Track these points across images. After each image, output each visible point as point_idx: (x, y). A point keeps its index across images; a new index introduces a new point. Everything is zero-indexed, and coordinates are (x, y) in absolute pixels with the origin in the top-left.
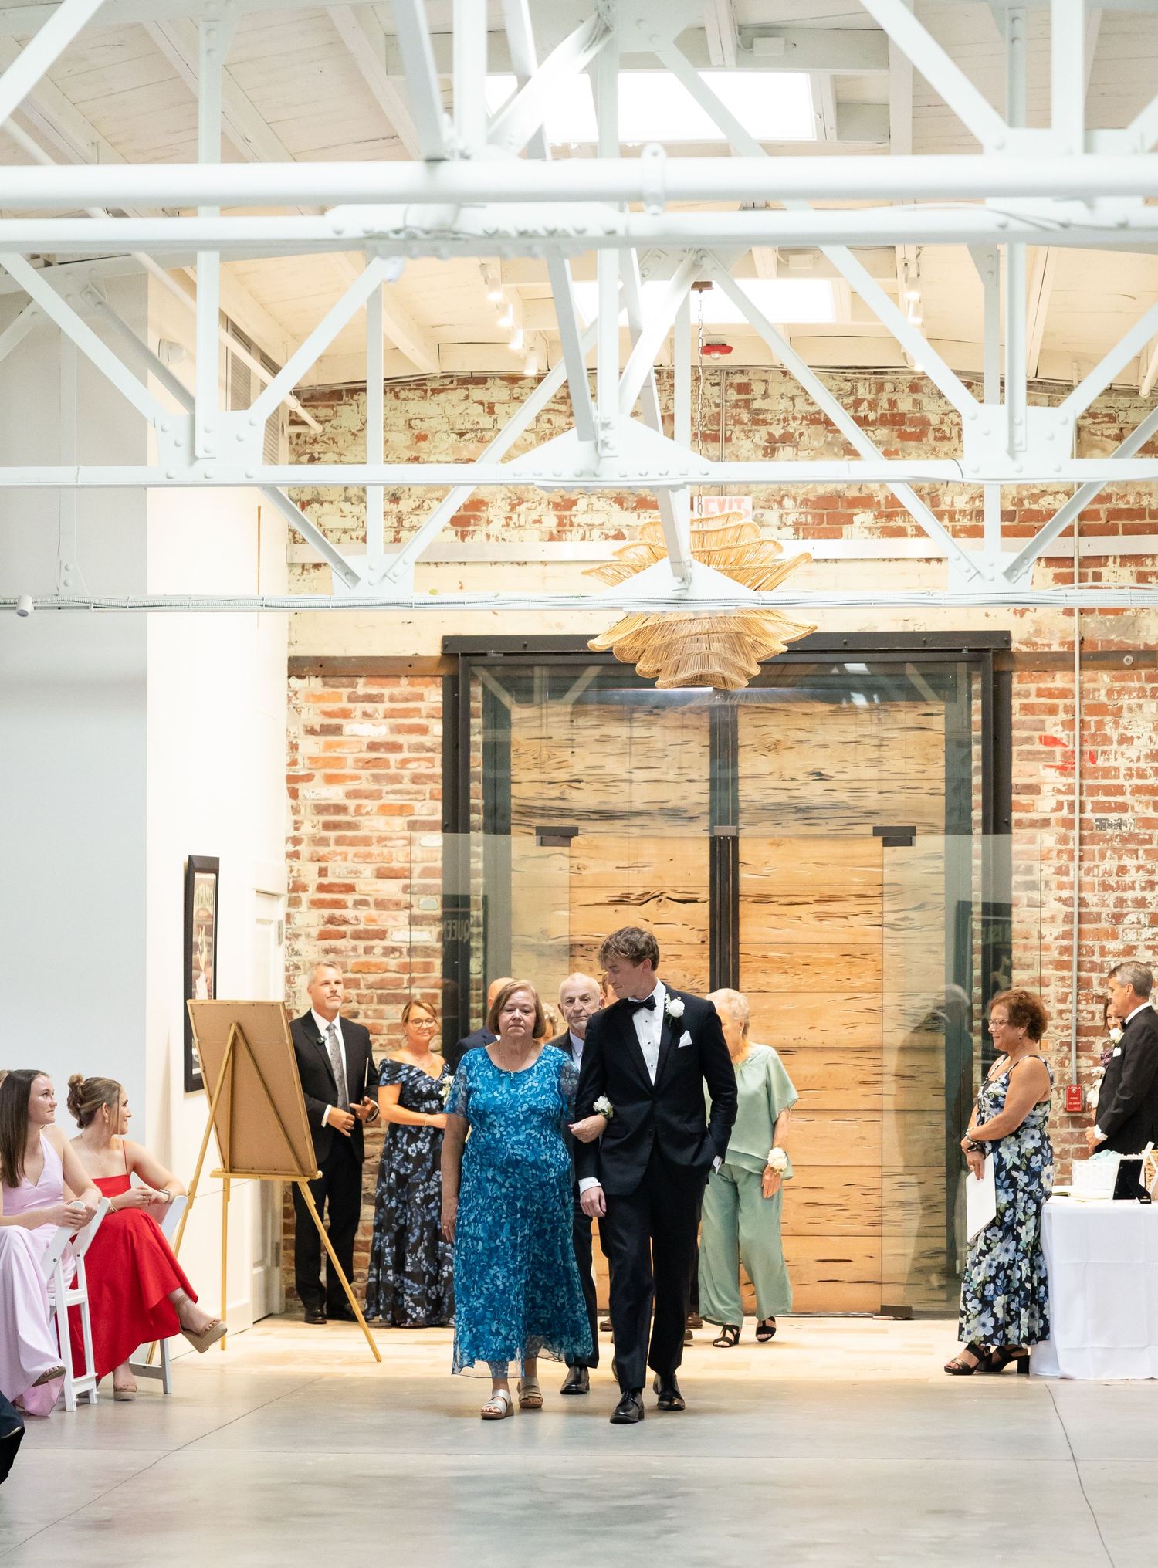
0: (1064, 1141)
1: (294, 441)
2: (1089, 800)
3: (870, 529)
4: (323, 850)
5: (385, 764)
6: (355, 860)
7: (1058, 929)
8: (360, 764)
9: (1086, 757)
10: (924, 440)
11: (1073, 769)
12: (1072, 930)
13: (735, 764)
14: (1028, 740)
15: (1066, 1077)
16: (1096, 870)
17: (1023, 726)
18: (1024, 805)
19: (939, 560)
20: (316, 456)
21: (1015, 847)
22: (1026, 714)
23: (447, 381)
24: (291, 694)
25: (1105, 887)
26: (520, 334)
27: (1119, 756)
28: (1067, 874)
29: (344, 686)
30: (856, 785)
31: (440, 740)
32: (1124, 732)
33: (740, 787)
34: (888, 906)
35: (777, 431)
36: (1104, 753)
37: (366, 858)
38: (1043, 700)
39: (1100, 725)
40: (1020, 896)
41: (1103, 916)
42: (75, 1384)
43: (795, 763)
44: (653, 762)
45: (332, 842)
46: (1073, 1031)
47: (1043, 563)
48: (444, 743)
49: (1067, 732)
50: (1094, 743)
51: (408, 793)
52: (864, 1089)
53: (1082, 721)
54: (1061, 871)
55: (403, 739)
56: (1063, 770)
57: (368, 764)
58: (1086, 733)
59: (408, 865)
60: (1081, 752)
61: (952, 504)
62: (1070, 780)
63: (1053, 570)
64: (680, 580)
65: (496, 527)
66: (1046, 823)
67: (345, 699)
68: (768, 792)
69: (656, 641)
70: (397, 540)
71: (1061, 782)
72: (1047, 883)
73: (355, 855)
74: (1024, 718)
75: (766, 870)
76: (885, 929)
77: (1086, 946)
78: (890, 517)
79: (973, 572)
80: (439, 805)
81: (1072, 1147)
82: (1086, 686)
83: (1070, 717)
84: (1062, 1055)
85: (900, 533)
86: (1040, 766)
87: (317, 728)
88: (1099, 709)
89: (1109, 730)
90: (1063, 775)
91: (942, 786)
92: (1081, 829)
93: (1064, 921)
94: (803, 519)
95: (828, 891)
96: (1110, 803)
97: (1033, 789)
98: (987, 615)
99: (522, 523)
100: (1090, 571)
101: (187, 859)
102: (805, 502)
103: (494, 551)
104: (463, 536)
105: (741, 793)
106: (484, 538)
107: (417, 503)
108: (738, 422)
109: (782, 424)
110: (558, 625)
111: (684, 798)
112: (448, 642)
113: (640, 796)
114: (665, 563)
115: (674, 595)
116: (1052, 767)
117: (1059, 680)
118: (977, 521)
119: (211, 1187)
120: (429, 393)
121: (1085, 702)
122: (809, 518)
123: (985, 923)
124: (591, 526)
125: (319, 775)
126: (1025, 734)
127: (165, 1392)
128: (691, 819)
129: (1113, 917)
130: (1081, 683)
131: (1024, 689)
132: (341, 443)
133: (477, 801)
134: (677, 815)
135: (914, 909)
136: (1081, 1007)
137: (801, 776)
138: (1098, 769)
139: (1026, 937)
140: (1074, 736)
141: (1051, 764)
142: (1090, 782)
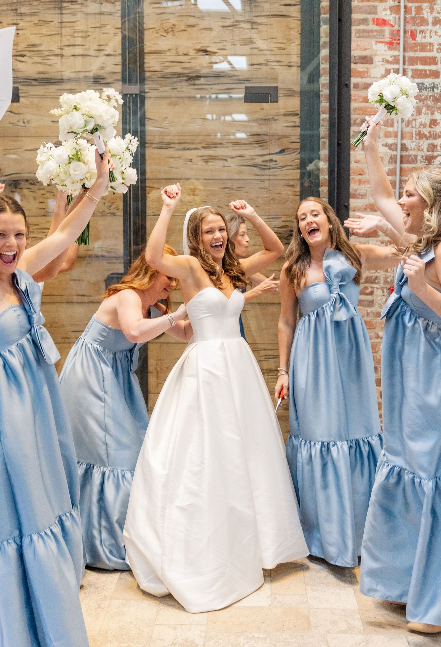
2: (410, 69)
9: (408, 35)
11: (399, 44)
12: (395, 168)
14: (364, 21)
15: (389, 280)
16: (414, 122)
17: (360, 10)
18: (360, 72)
21: (353, 105)
22: (362, 1)
25: (421, 136)
27: (433, 34)
28: (392, 126)
32: (437, 15)
33: (145, 61)
36: (422, 31)
39: (419, 10)
41: (419, 158)
43: (186, 42)
44: (78, 41)
49: (394, 15)
50: (415, 24)
53: (405, 7)
54: (388, 123)
56: (391, 45)
58: (408, 16)
60: (405, 32)
62: (396, 53)
68: (167, 64)
71: (389, 54)
74: (361, 4)
75: (166, 124)
83: (396, 3)
86: (373, 41)
89: (426, 14)
90: (390, 49)
91: (297, 60)
93: (389, 162)
95: (210, 139)
96: (425, 71)
97: (367, 60)
105: (146, 65)
111: (102, 68)
113: (70, 67)
116: (382, 42)
123: (330, 163)
126: (362, 16)
129: (426, 159)
134: (98, 81)
135: (276, 153)
137: (191, 52)
138: (416, 45)
139: (361, 175)
140: (399, 19)
141: (381, 40)
142: (411, 54)
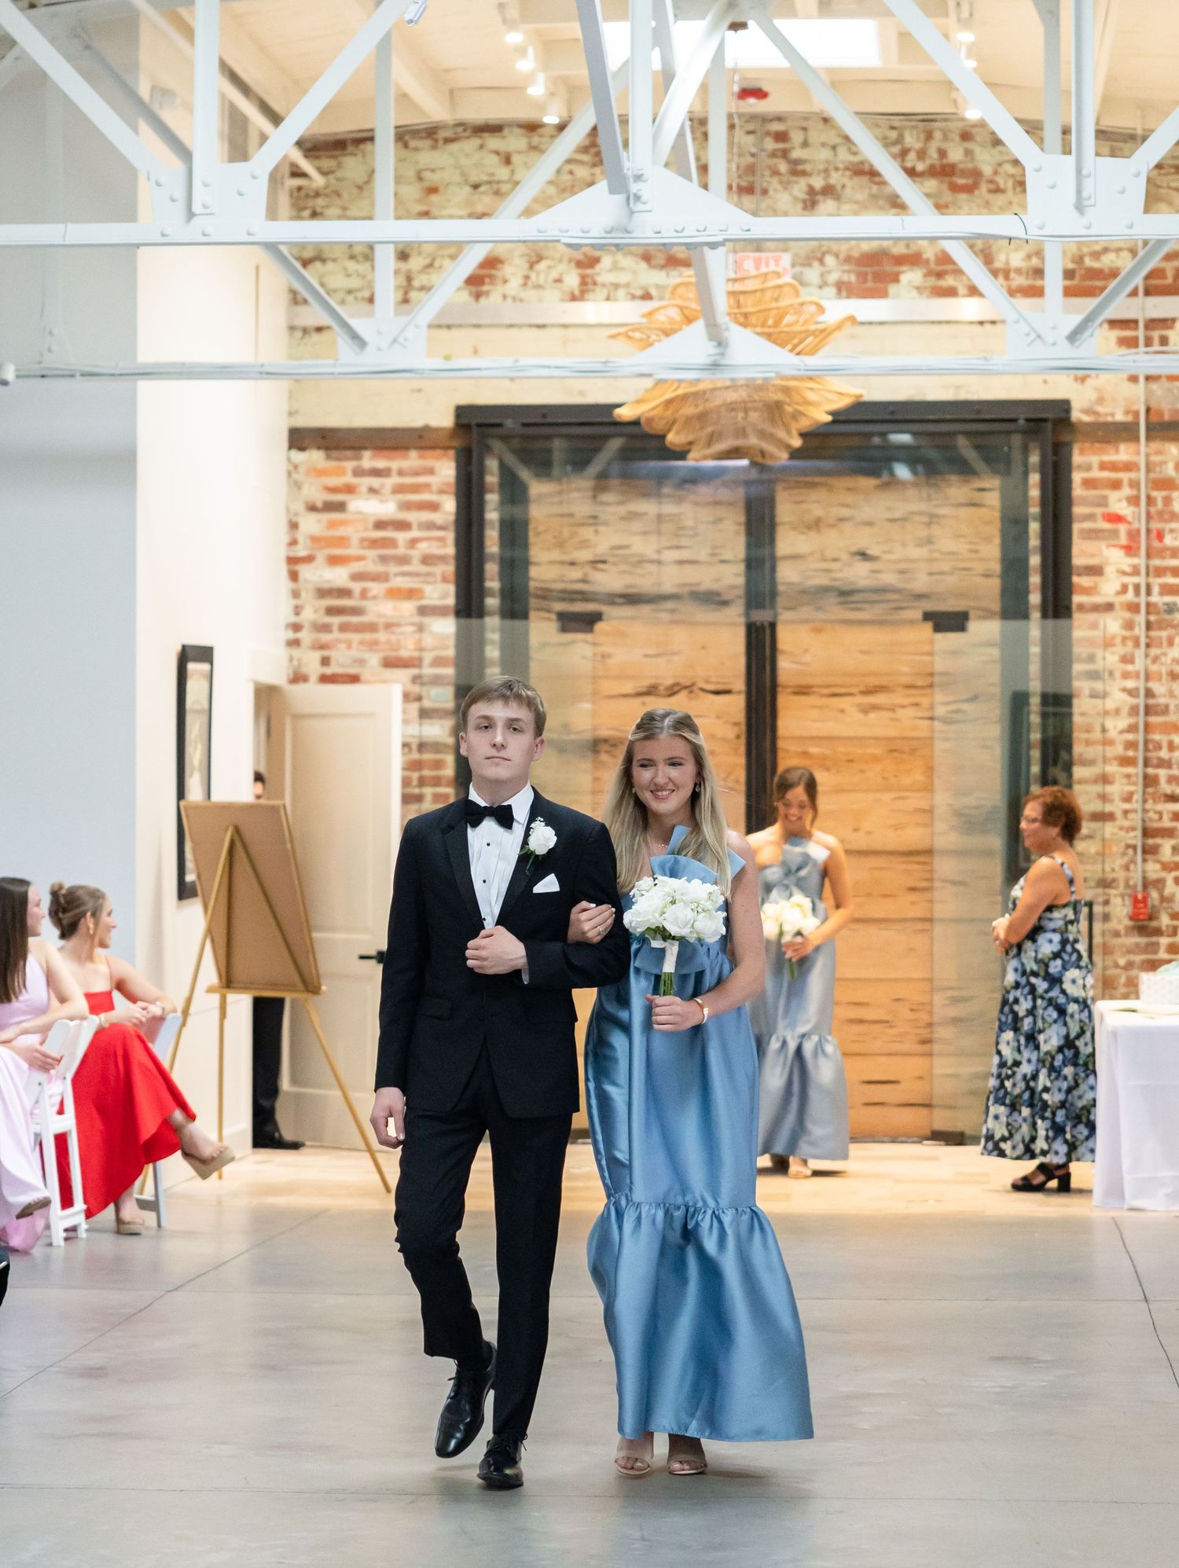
0: (1129, 951)
1: (295, 194)
2: (1156, 582)
3: (918, 289)
4: (325, 638)
5: (391, 543)
6: (361, 647)
7: (1123, 722)
8: (366, 543)
9: (1154, 535)
10: (977, 192)
11: (1139, 548)
12: (1138, 723)
13: (772, 541)
14: (1091, 517)
15: (1132, 883)
16: (1163, 659)
17: (1085, 502)
18: (1086, 588)
19: (993, 322)
20: (319, 210)
21: (1077, 633)
22: (1087, 489)
23: (460, 129)
24: (291, 468)
25: (1174, 676)
26: (541, 78)
28: (1133, 662)
29: (347, 459)
30: (904, 566)
31: (452, 518)
33: (778, 569)
34: (939, 697)
35: (818, 183)
36: (1172, 531)
37: (373, 645)
38: (1106, 474)
39: (1167, 501)
40: (1081, 686)
42: (62, 1218)
43: (837, 542)
44: (684, 542)
45: (335, 628)
46: (1139, 833)
47: (1106, 326)
48: (457, 522)
49: (1132, 509)
50: (1162, 520)
51: (417, 575)
52: (913, 897)
53: (1149, 498)
54: (1127, 659)
55: (413, 517)
56: (1130, 550)
57: (374, 543)
58: (1152, 510)
59: (416, 654)
60: (1148, 531)
61: (1007, 262)
62: (1135, 561)
63: (1116, 334)
64: (715, 343)
65: (513, 286)
66: (1109, 607)
67: (349, 473)
68: (809, 573)
69: (689, 410)
70: (406, 301)
71: (1127, 562)
72: (1111, 673)
73: (361, 643)
74: (1086, 493)
75: (807, 658)
76: (936, 724)
77: (1153, 741)
78: (940, 275)
79: (1033, 336)
80: (451, 589)
81: (1138, 958)
82: (1155, 458)
83: (1134, 492)
84: (1126, 859)
85: (951, 292)
86: (1103, 545)
87: (319, 504)
88: (1166, 484)
89: (1177, 506)
90: (1128, 555)
91: (997, 567)
92: (1148, 613)
93: (1130, 714)
94: (845, 278)
95: (873, 681)
96: (1177, 585)
97: (1096, 571)
98: (1045, 382)
99: (541, 281)
100: (1156, 335)
101: (179, 648)
102: (848, 259)
103: (511, 313)
104: (478, 296)
105: (779, 575)
106: (499, 299)
107: (427, 261)
108: (776, 173)
109: (822, 175)
110: (582, 393)
111: (717, 580)
112: (461, 411)
113: (670, 579)
114: (699, 326)
115: (708, 360)
116: (1115, 546)
117: (1123, 453)
118: (1035, 279)
119: (206, 1003)
120: (441, 142)
121: (1152, 475)
122: (853, 278)
123: (1044, 716)
124: (616, 286)
125: (321, 556)
126: (1087, 510)
127: (159, 1225)
128: (725, 603)
130: (1147, 455)
131: (1085, 463)
132: (345, 195)
133: (493, 583)
134: (712, 599)
135: (967, 701)
136: (1149, 805)
137: (845, 557)
138: (1165, 549)
139: (1088, 731)
140: (1139, 514)
141: (1116, 542)
142: (1156, 562)
